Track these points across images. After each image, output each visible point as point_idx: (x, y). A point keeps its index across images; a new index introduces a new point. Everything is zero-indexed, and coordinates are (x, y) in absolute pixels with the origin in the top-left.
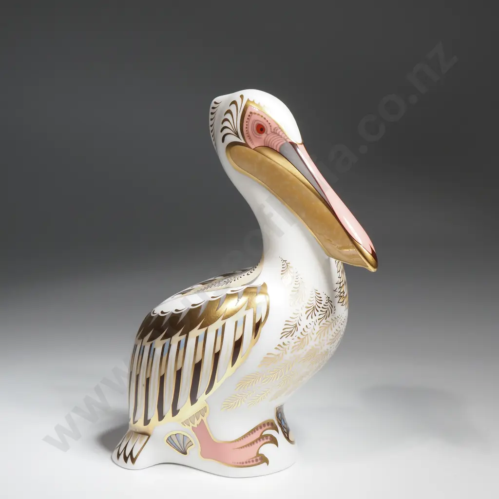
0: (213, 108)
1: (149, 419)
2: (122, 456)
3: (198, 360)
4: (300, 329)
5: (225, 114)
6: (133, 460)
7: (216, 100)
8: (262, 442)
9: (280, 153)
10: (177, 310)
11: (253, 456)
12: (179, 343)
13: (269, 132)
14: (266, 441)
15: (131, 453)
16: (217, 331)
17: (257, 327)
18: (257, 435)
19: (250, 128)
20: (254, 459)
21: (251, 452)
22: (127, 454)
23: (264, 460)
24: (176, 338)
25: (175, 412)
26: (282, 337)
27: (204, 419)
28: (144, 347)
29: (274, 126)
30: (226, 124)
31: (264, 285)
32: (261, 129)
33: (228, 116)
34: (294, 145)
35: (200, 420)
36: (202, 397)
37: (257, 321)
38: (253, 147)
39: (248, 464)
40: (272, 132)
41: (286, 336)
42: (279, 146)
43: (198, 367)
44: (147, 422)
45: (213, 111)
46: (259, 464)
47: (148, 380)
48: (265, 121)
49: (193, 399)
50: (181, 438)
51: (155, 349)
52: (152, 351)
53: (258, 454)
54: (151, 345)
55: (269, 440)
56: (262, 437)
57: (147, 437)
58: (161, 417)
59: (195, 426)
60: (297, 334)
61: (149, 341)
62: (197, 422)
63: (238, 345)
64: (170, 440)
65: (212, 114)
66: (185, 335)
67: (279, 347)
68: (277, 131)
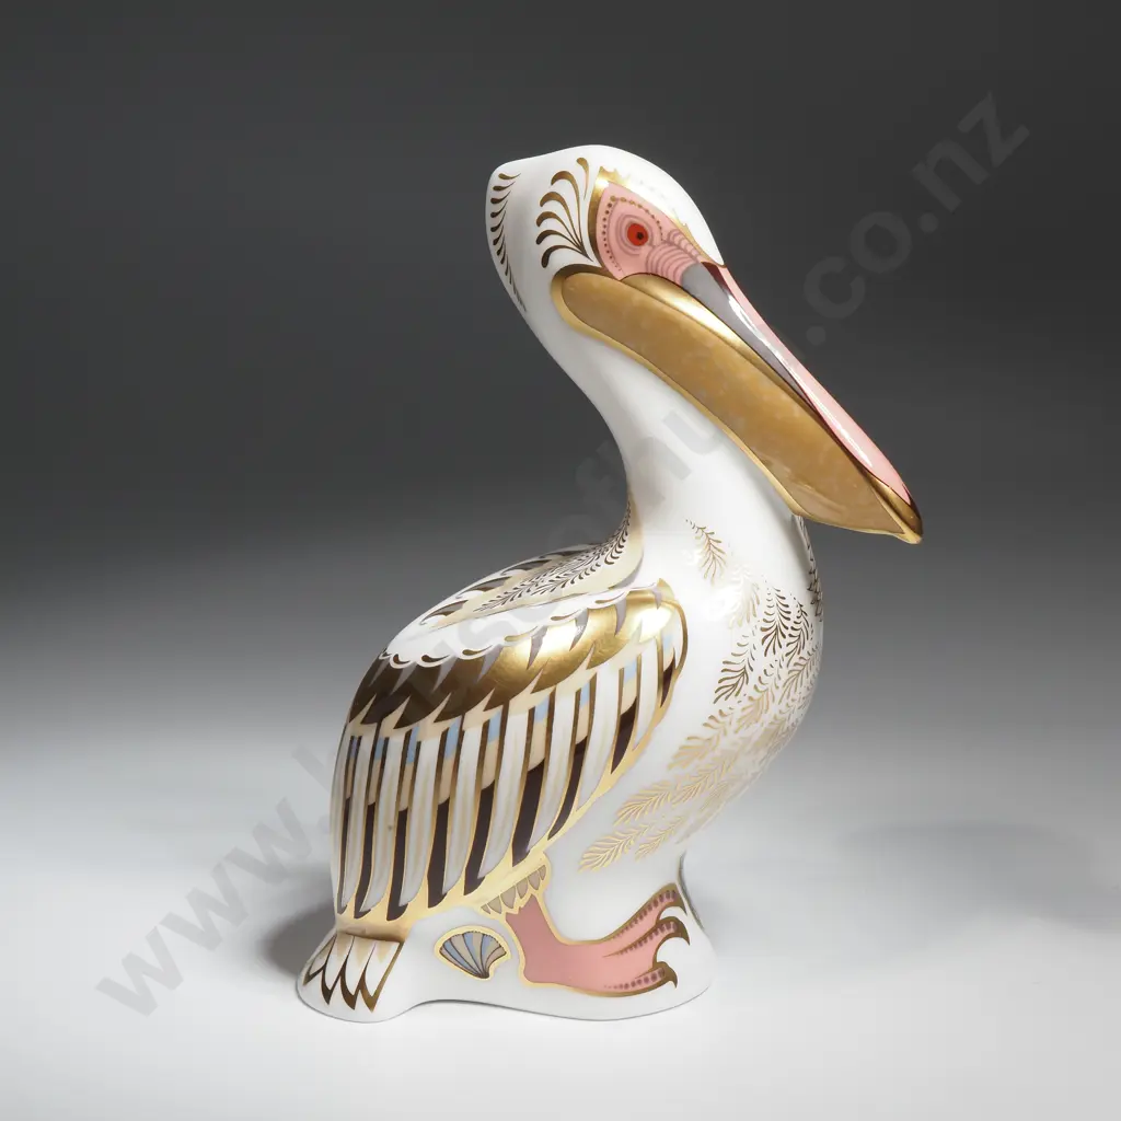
0: (498, 189)
1: (402, 903)
2: (337, 994)
3: (533, 764)
4: (753, 677)
5: (542, 203)
6: (371, 1002)
7: (505, 169)
8: (661, 935)
9: (683, 289)
10: (467, 652)
11: (647, 969)
12: (486, 726)
13: (657, 239)
14: (667, 932)
15: (362, 985)
16: (578, 694)
17: (666, 677)
18: (648, 922)
19: (613, 235)
20: (649, 976)
21: (640, 961)
22: (352, 987)
23: (665, 975)
24: (476, 717)
25: (472, 881)
26: (717, 699)
27: (538, 895)
28: (387, 740)
29: (667, 228)
30: (549, 224)
32: (638, 235)
33: (553, 206)
34: (712, 268)
35: (527, 897)
36: (539, 844)
37: (666, 666)
38: (620, 276)
39: (638, 987)
40: (665, 242)
41: (724, 696)
42: (679, 272)
43: (534, 778)
44: (395, 910)
45: (499, 195)
46: (660, 985)
47: (403, 817)
48: (647, 218)
49: (520, 847)
51: (419, 744)
52: (411, 752)
53: (656, 964)
54: (408, 736)
55: (672, 930)
56: (660, 925)
57: (396, 945)
58: (436, 896)
59: (515, 911)
60: (748, 690)
61: (399, 725)
62: (520, 903)
63: (627, 721)
64: (448, 950)
65: (495, 201)
66: (499, 709)
67: (712, 722)
68: (676, 238)
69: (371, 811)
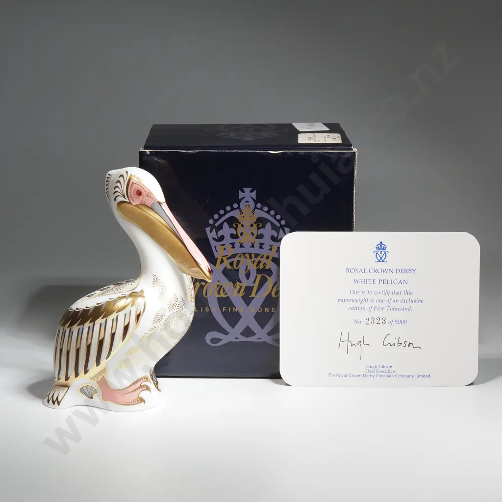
0: (108, 178)
1: (68, 376)
2: (51, 401)
3: (101, 339)
4: (165, 318)
5: (116, 183)
6: (59, 403)
7: (111, 172)
8: (141, 389)
9: (151, 209)
10: (87, 307)
12: (89, 328)
13: (144, 195)
14: (143, 389)
15: (57, 399)
16: (113, 320)
17: (138, 317)
18: (138, 385)
19: (132, 192)
20: (136, 400)
21: (134, 396)
22: (55, 399)
23: (142, 400)
24: (87, 325)
25: (86, 371)
26: (154, 323)
27: (104, 375)
28: (65, 331)
29: (147, 192)
30: (117, 189)
31: (142, 291)
32: (139, 193)
33: (118, 184)
34: (159, 203)
35: (102, 376)
36: (103, 361)
37: (138, 313)
38: (134, 204)
39: (133, 403)
40: (146, 195)
41: (156, 322)
42: (150, 204)
43: (101, 343)
44: (67, 378)
45: (108, 180)
46: (139, 403)
47: (68, 352)
48: (141, 188)
49: (98, 362)
50: (89, 388)
51: (73, 332)
52: (71, 333)
53: (138, 397)
54: (70, 330)
55: (145, 388)
56: (141, 386)
57: (67, 388)
58: (77, 375)
59: (99, 380)
60: (163, 321)
61: (69, 327)
62: (100, 378)
63: (126, 328)
64: (82, 390)
65: (107, 181)
66: (93, 323)
67: (152, 329)
68: (149, 195)
69: (61, 350)
